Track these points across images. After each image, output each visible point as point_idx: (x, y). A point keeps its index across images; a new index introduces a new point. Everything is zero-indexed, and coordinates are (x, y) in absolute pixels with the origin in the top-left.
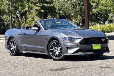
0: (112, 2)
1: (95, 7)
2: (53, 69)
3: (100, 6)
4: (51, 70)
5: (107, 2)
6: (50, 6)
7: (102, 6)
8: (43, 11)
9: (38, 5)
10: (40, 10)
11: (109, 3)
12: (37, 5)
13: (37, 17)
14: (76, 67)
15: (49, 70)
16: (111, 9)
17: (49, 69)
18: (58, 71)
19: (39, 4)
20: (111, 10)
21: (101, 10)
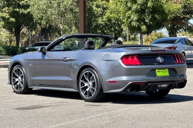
0: (125, 8)
1: (100, 14)
2: (20, 108)
3: (108, 14)
4: (18, 109)
5: (117, 7)
6: (26, 12)
7: (111, 12)
8: (13, 20)
9: (5, 11)
10: (8, 18)
11: (121, 9)
12: (4, 9)
13: (5, 29)
14: (54, 105)
15: (15, 109)
16: (123, 19)
17: (14, 107)
18: (28, 111)
19: (7, 8)
20: (124, 21)
21: (109, 20)
